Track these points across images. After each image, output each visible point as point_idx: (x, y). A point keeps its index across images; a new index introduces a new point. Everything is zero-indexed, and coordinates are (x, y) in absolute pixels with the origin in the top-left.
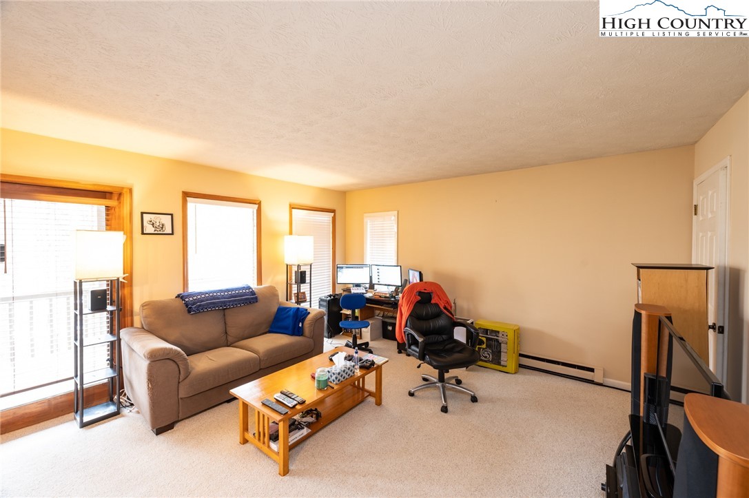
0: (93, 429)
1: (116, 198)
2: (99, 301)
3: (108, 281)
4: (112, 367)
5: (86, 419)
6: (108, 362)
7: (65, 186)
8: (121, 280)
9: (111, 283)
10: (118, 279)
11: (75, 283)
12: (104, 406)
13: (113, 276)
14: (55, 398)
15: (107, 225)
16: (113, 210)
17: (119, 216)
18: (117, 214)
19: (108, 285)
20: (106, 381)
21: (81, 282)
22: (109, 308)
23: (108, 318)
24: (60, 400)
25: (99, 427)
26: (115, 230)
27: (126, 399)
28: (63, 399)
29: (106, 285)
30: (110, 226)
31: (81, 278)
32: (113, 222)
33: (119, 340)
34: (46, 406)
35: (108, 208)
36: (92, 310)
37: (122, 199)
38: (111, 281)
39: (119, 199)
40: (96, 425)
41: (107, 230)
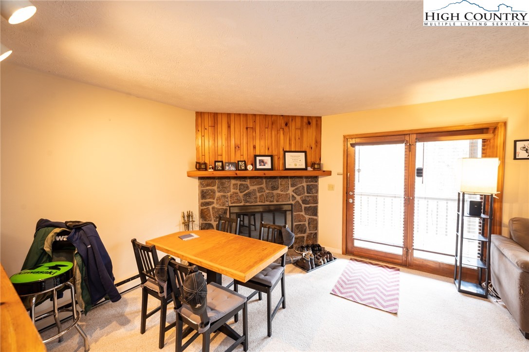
0: (468, 298)
1: (491, 132)
2: (476, 209)
3: (481, 195)
4: (482, 260)
5: (462, 288)
6: (479, 255)
7: (455, 130)
8: (494, 196)
9: (485, 197)
10: (492, 195)
11: (459, 194)
12: (474, 285)
13: (488, 192)
14: (443, 264)
15: (483, 153)
16: (488, 142)
17: (493, 146)
18: (492, 145)
19: (481, 198)
20: (476, 268)
21: (464, 194)
22: (483, 216)
23: (480, 223)
24: (445, 266)
25: (472, 298)
26: (489, 156)
27: (492, 289)
28: (447, 267)
29: (479, 198)
30: (485, 154)
31: (464, 191)
32: (488, 150)
33: (490, 242)
34: (437, 266)
35: (484, 141)
36: (470, 214)
37: (497, 132)
38: (485, 196)
39: (494, 132)
40: (469, 296)
41: (482, 157)
